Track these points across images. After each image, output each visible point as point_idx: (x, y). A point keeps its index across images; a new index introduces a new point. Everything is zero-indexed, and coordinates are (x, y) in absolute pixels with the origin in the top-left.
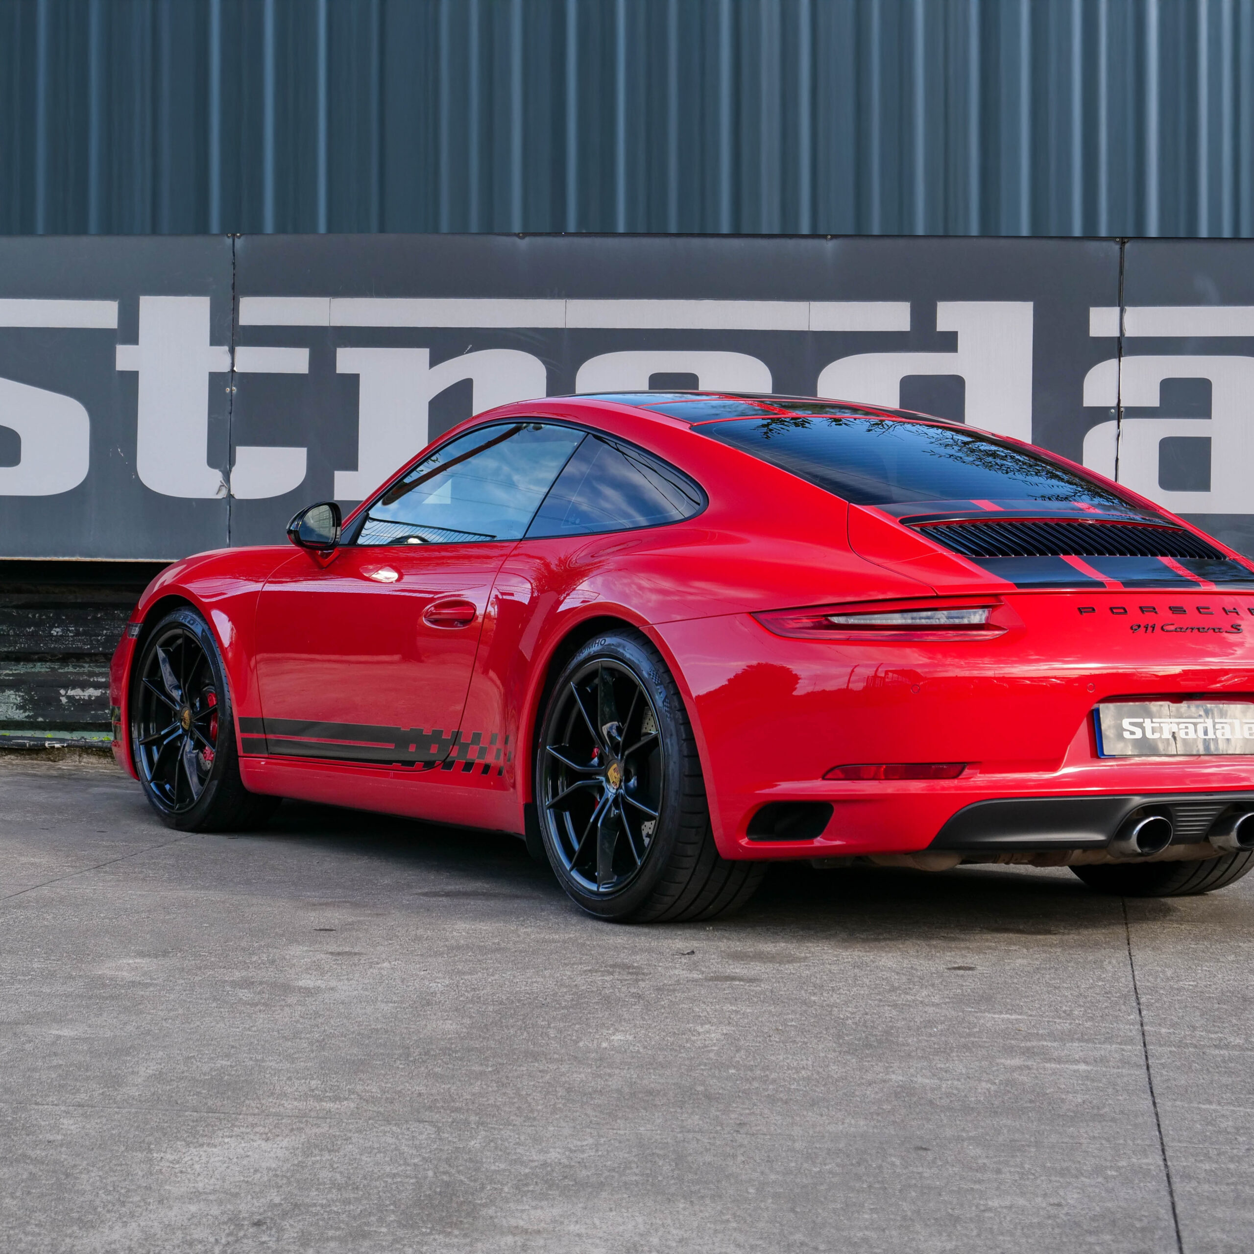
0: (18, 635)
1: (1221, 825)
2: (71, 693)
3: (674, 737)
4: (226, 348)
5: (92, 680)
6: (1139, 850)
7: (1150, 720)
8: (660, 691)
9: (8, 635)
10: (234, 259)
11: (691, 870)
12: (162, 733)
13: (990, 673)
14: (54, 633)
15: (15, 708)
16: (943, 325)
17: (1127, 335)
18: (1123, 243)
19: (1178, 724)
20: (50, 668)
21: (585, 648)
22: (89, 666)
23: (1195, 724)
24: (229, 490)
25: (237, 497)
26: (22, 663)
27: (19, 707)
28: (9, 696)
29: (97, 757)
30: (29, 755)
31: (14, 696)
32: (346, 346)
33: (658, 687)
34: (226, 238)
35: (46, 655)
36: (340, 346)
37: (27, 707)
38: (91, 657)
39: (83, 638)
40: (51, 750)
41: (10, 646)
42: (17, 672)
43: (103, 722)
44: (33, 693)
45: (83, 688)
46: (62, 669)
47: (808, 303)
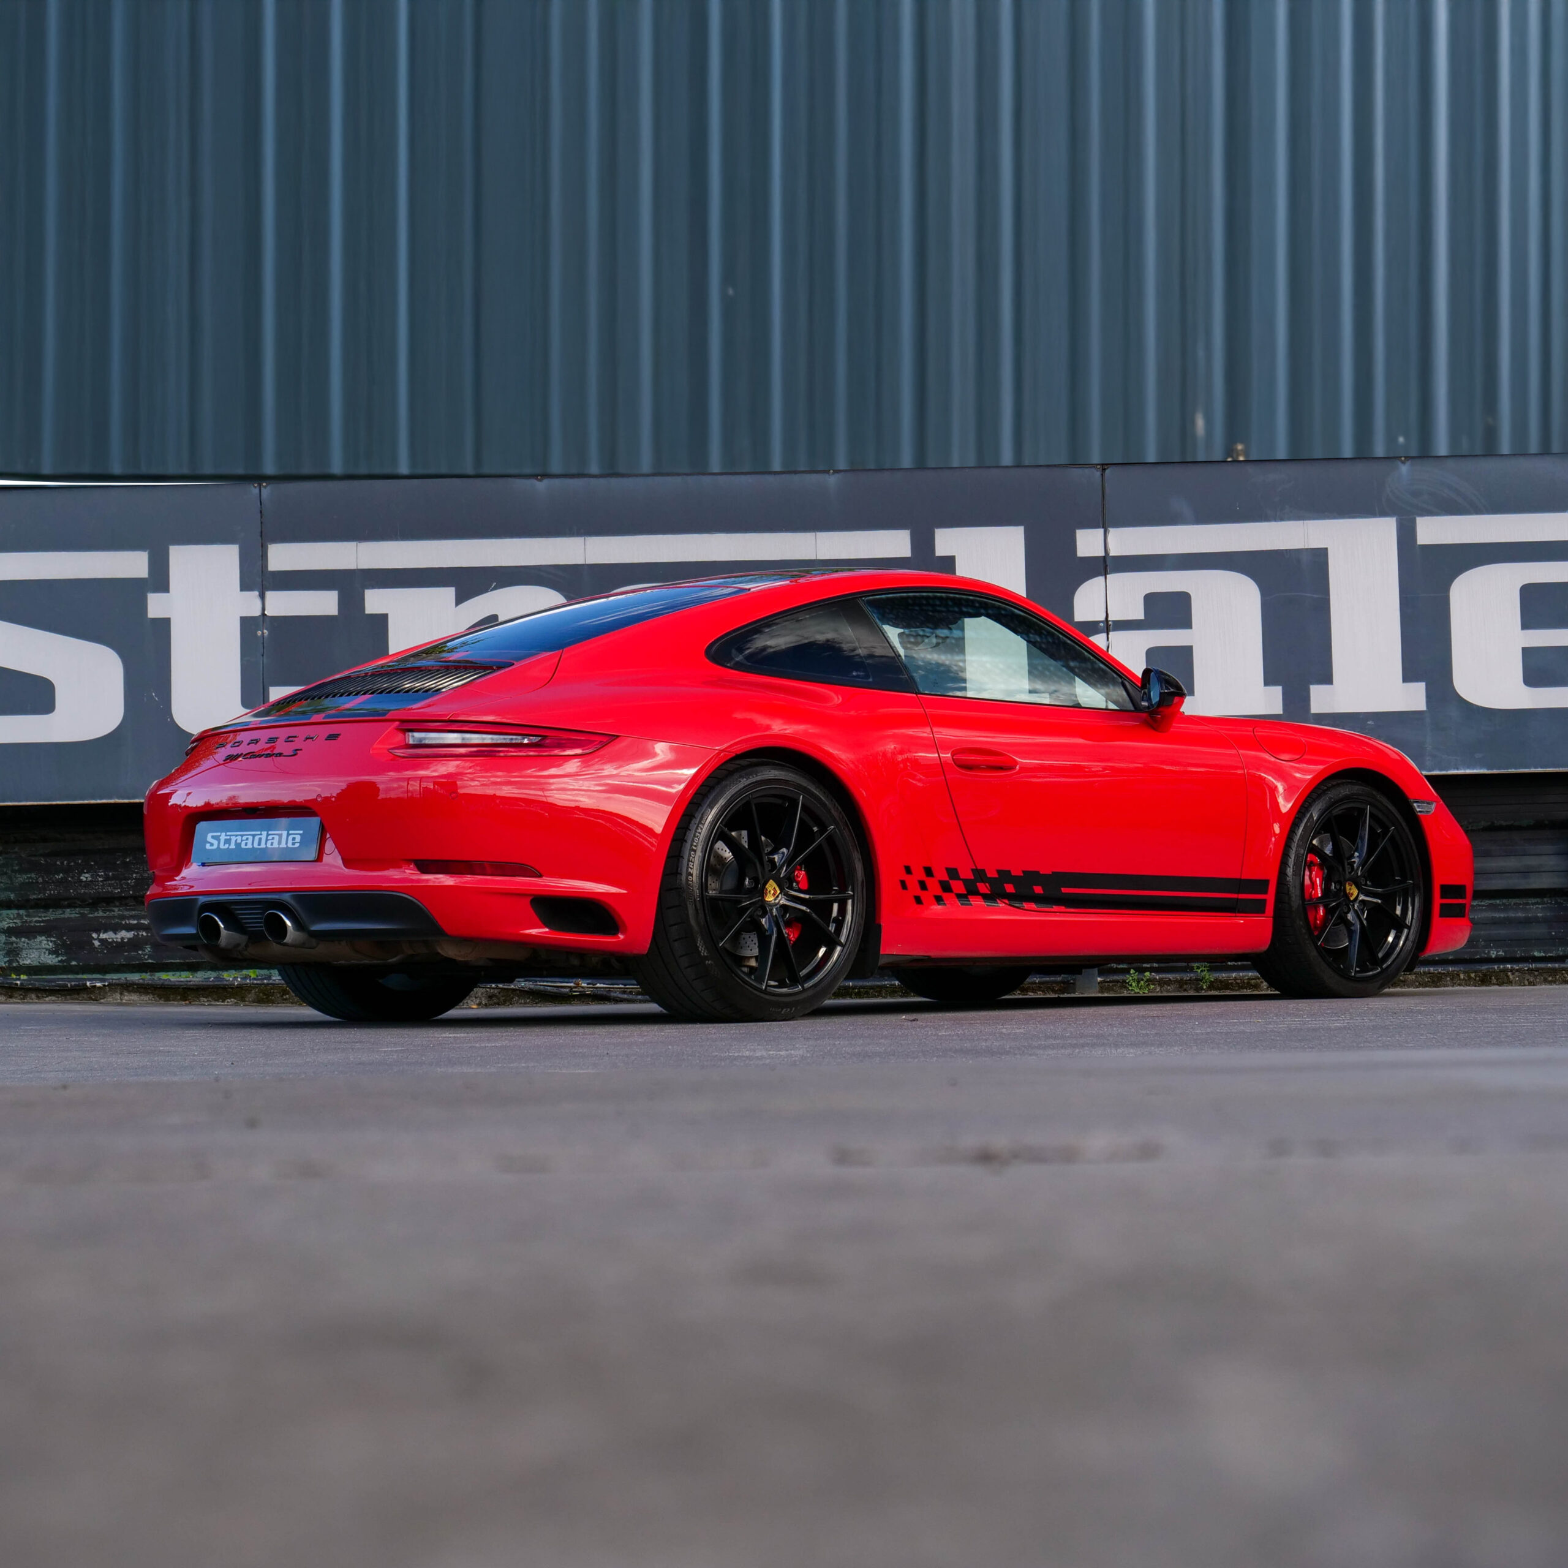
0: (47, 882)
2: (103, 936)
4: (256, 593)
5: (124, 923)
9: (38, 882)
10: (261, 508)
14: (83, 878)
15: (47, 954)
16: (941, 550)
18: (1104, 470)
20: (80, 913)
22: (119, 910)
26: (51, 910)
27: (51, 952)
29: (138, 994)
30: (70, 995)
31: (45, 942)
32: (373, 588)
34: (252, 489)
35: (76, 901)
36: (368, 588)
37: (60, 952)
38: (122, 900)
39: (113, 882)
40: (92, 989)
41: (40, 893)
42: (46, 918)
43: (137, 962)
44: (65, 938)
45: (115, 931)
46: (92, 914)
47: (814, 534)
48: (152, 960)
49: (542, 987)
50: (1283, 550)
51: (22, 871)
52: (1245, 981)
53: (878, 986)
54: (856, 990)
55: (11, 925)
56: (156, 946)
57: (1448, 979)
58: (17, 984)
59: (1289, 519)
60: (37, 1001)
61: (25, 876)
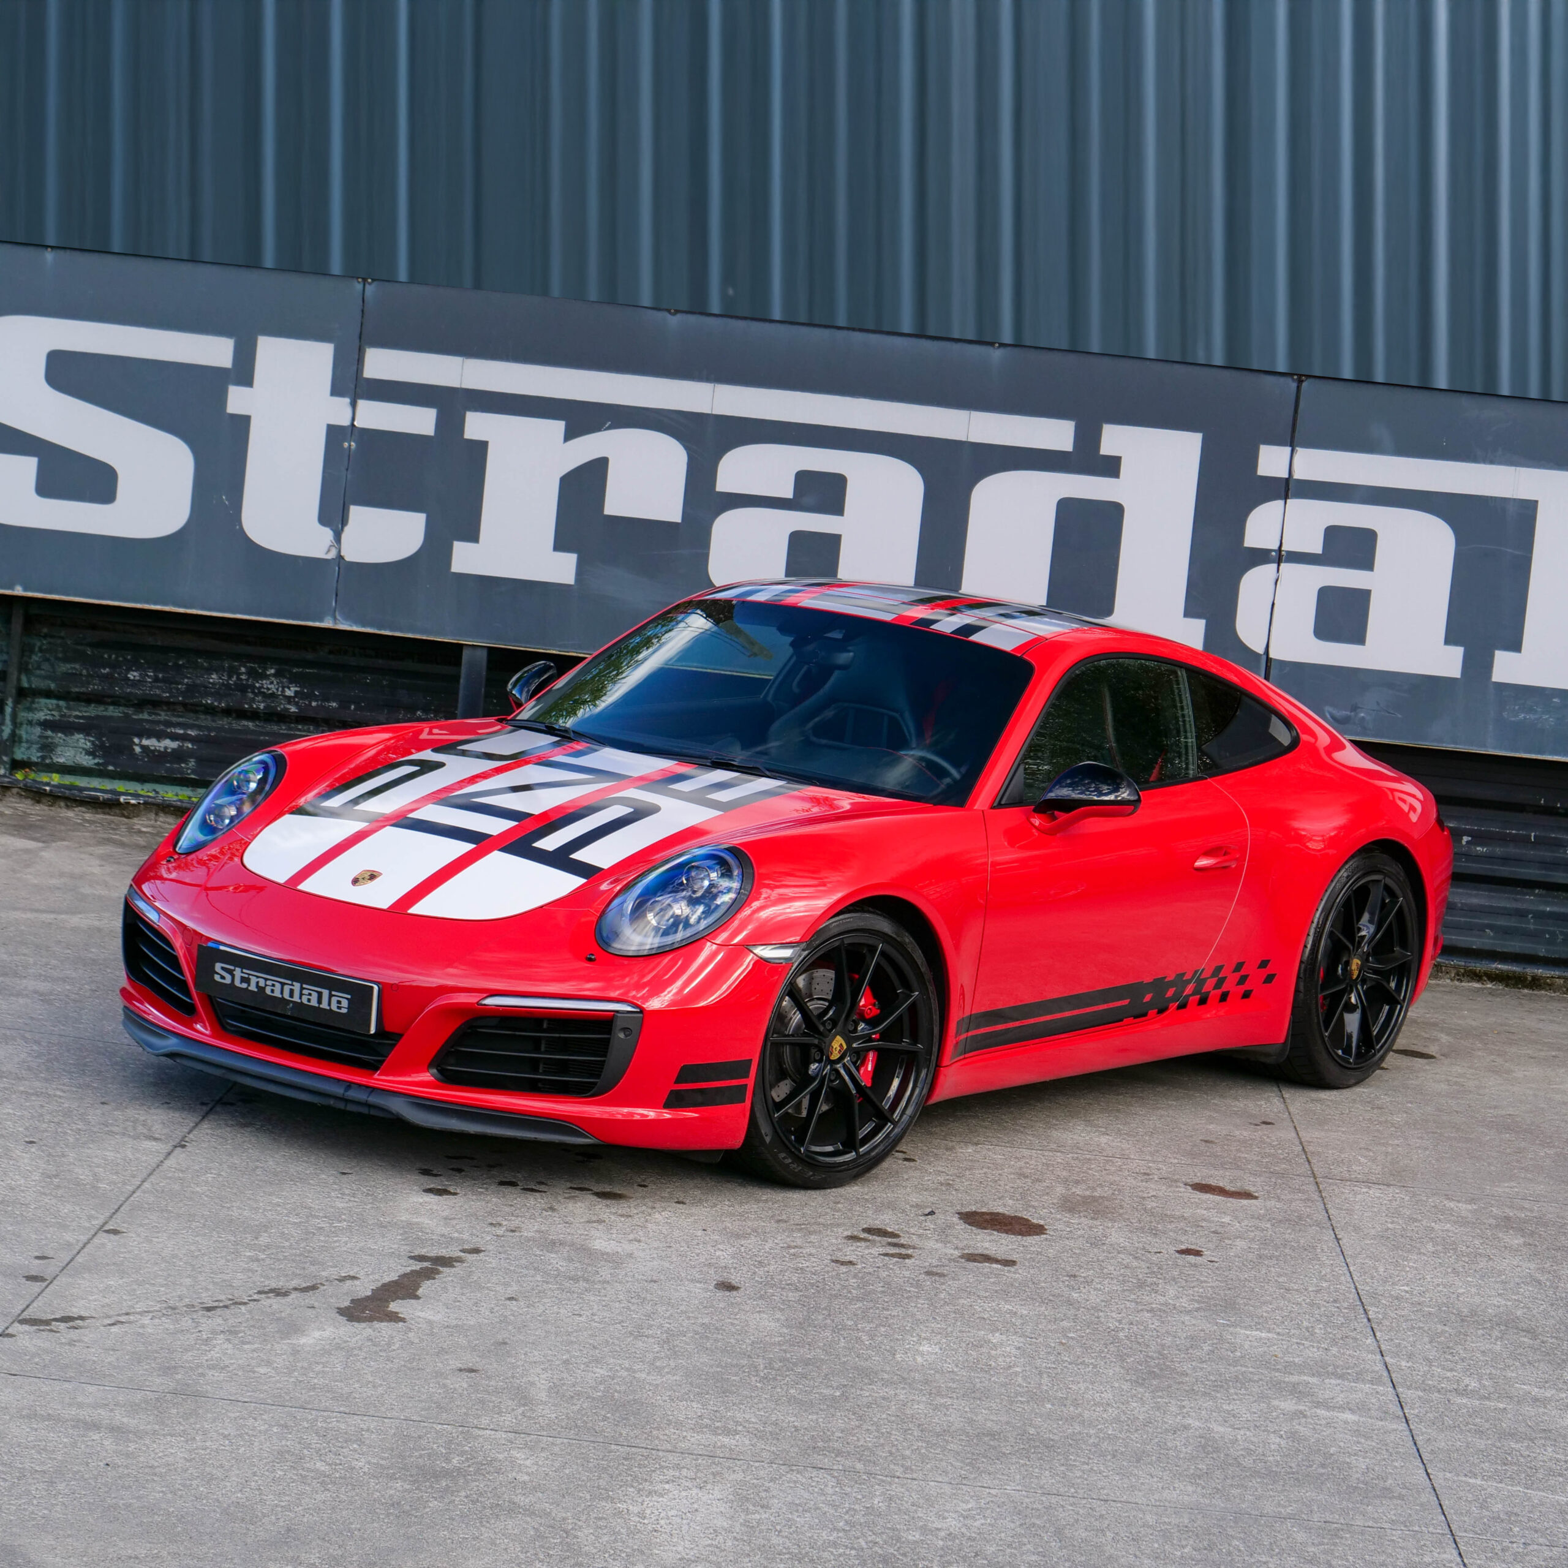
0: (92, 676)
2: (145, 742)
4: (347, 400)
5: (169, 730)
9: (81, 675)
10: (363, 306)
14: (130, 676)
15: (83, 754)
16: (1107, 448)
18: (1300, 382)
20: (124, 713)
22: (167, 715)
24: (339, 551)
25: (347, 559)
26: (94, 706)
27: (88, 753)
30: (101, 808)
31: (83, 741)
32: (476, 410)
34: (357, 284)
35: (121, 700)
36: (470, 410)
37: (97, 754)
38: (168, 705)
39: (162, 685)
40: (125, 807)
41: (83, 686)
42: (87, 714)
43: (178, 775)
44: (104, 739)
45: (159, 739)
46: (136, 715)
47: (968, 412)
50: (1488, 496)
51: (66, 660)
55: (48, 717)
56: (200, 760)
58: (45, 790)
59: (1500, 463)
60: (66, 810)
61: (68, 666)
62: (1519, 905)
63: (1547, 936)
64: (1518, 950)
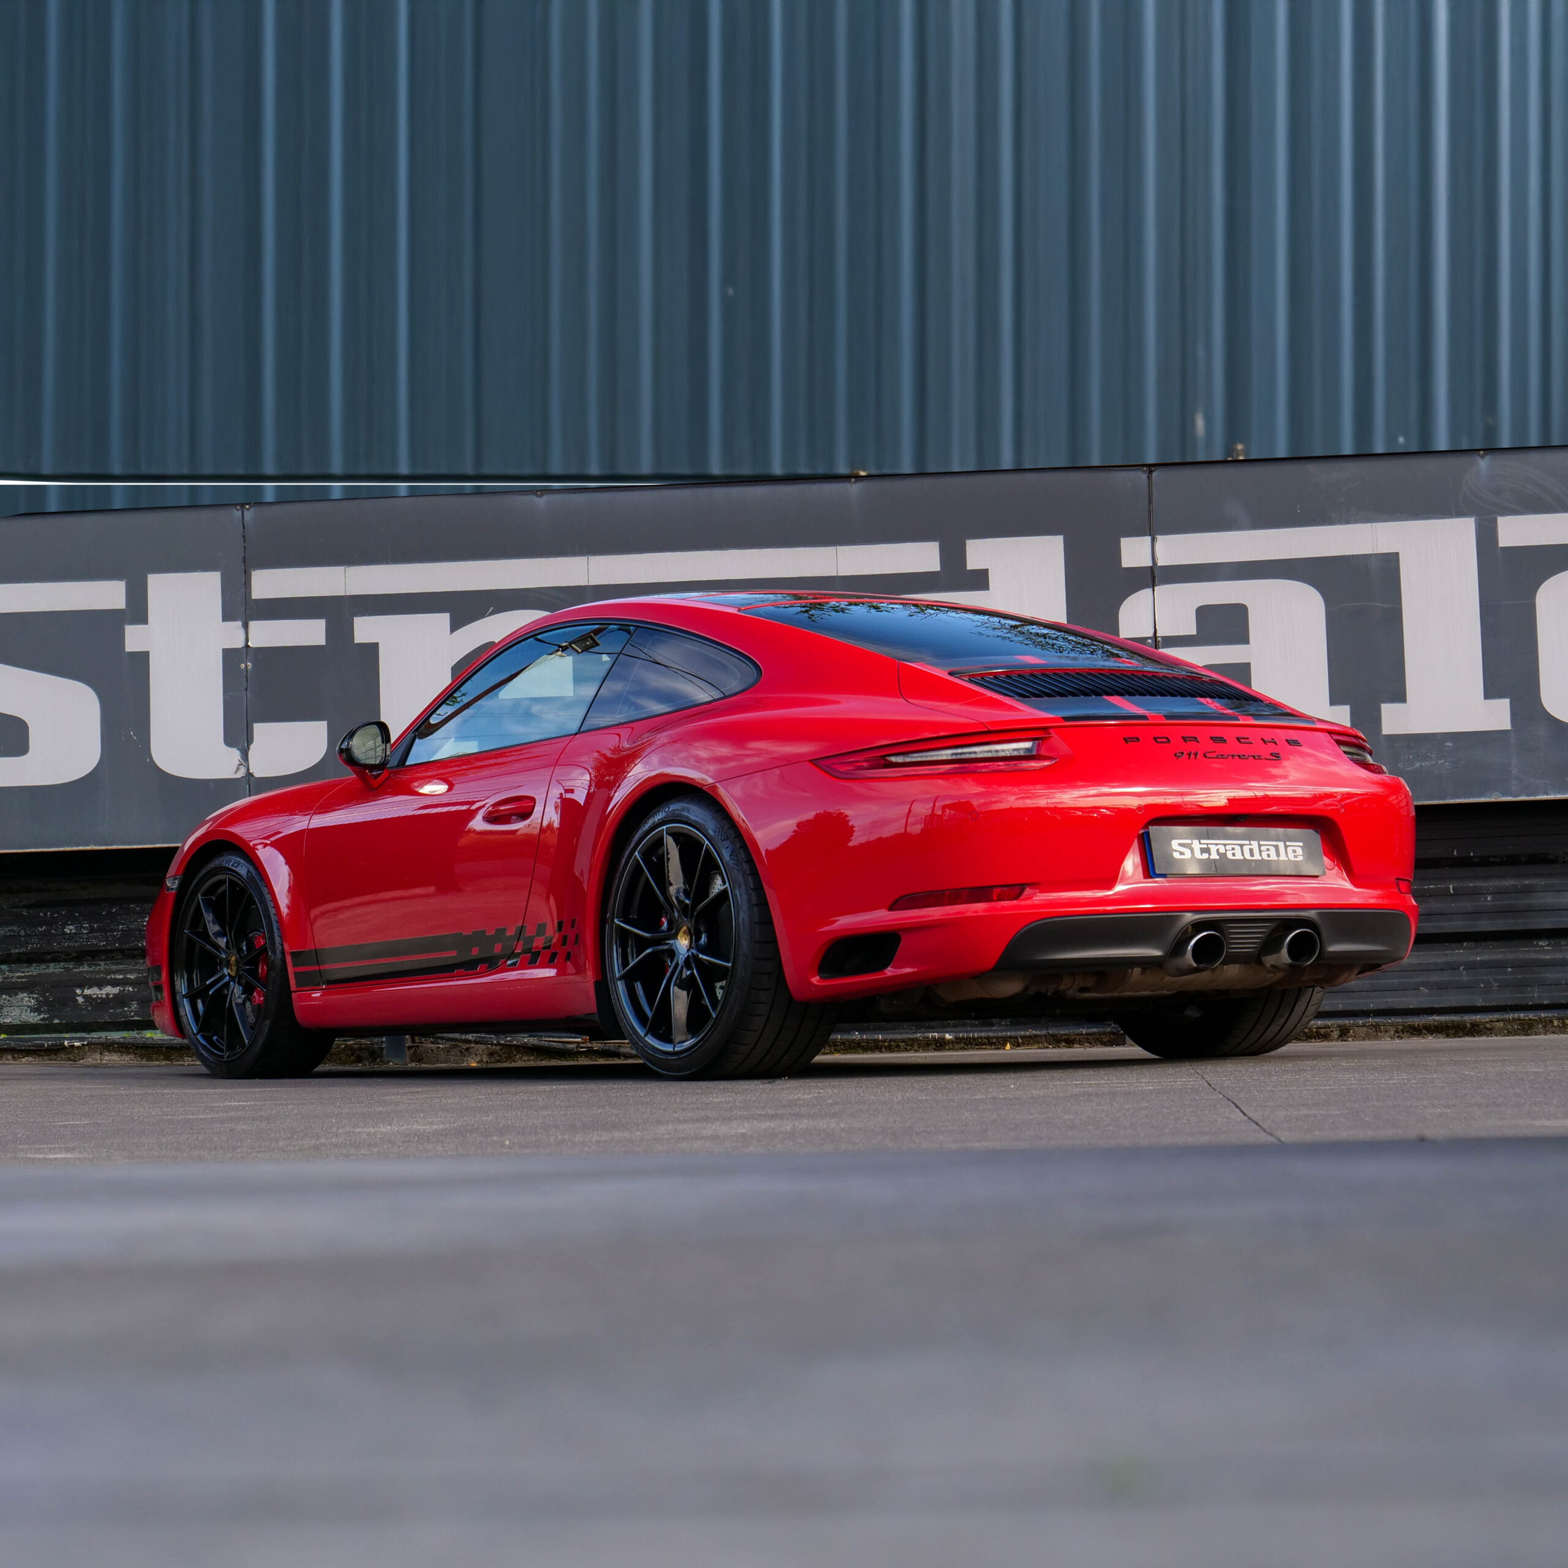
0: (30, 935)
1: (1271, 944)
2: (87, 992)
3: (743, 887)
4: (239, 623)
5: (109, 977)
6: (1195, 965)
7: (1198, 841)
8: (726, 846)
9: (19, 936)
10: (244, 532)
11: (766, 1017)
12: (208, 983)
13: (1042, 803)
14: (67, 930)
15: (29, 1011)
16: (973, 563)
17: (1159, 564)
18: (1151, 472)
19: (1225, 845)
20: (65, 968)
21: (649, 819)
22: (105, 965)
23: (1242, 846)
24: (248, 769)
25: (256, 775)
26: (34, 965)
27: (34, 1010)
28: (22, 999)
30: (48, 1055)
31: (27, 999)
32: (363, 615)
33: (724, 843)
34: (235, 511)
35: (60, 954)
36: (357, 615)
37: (42, 1009)
38: (108, 954)
39: (98, 934)
40: (71, 1049)
41: (21, 947)
42: (29, 974)
43: (123, 1020)
44: (47, 994)
45: (100, 987)
46: (77, 968)
47: (835, 547)
48: (138, 1017)
49: (546, 1043)
50: (1349, 556)
52: (1314, 1030)
53: (910, 1039)
54: (886, 1044)
56: (140, 1002)
57: (1540, 1026)
59: (1356, 522)
60: (14, 1062)
61: (7, 929)
62: (1449, 959)
63: (1482, 985)
64: (1455, 1004)
